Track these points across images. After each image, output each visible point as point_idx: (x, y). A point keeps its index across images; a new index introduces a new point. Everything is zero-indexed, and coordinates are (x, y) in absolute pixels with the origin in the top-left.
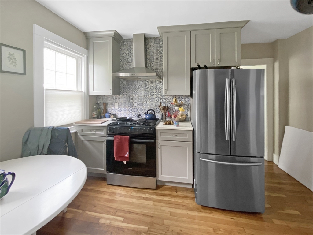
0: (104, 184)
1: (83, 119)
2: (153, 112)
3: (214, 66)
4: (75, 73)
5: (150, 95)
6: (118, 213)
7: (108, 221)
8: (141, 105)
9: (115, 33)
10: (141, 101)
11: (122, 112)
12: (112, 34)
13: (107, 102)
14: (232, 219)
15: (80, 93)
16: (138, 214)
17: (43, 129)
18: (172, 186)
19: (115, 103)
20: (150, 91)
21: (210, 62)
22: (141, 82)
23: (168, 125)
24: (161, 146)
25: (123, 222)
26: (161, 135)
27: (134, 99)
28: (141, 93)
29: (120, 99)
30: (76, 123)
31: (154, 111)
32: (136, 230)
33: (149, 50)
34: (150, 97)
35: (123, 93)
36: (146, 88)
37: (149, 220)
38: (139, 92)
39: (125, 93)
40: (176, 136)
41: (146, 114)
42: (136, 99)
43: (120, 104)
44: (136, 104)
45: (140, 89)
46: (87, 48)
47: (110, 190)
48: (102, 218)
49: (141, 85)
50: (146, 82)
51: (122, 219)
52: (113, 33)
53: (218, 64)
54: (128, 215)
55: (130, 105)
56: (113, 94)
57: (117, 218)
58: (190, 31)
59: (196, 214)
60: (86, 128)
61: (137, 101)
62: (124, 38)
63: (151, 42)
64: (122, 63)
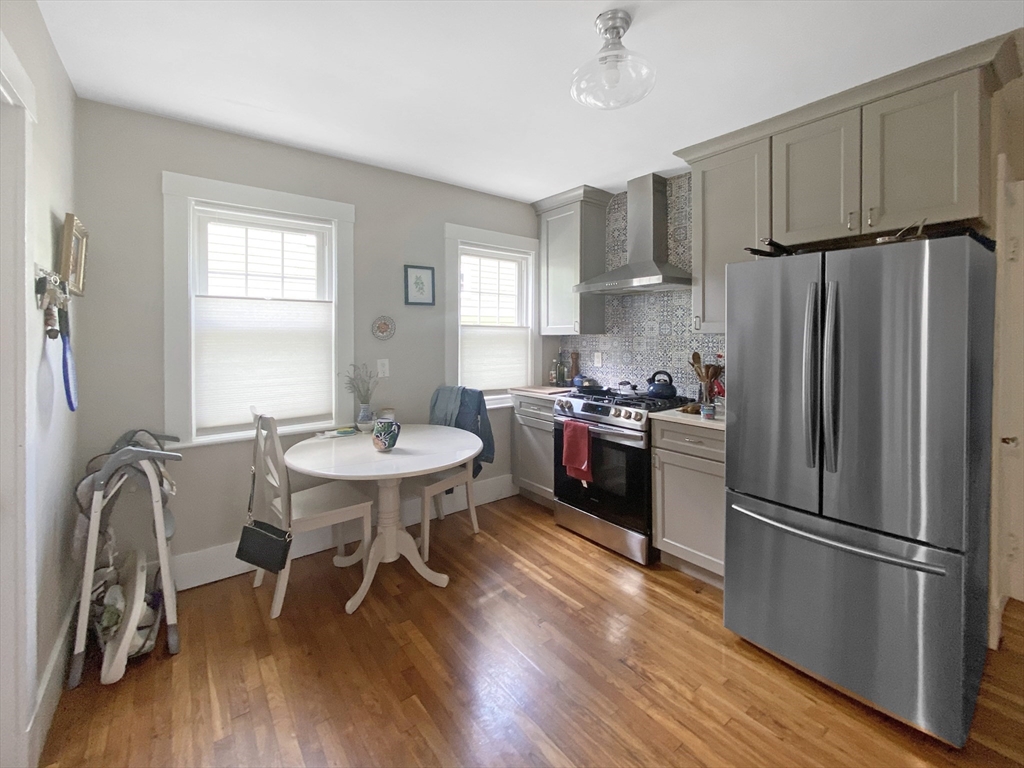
0: (552, 522)
1: (529, 384)
2: (666, 378)
3: (856, 233)
4: (514, 290)
5: (674, 334)
6: (547, 568)
7: (527, 570)
8: (652, 359)
9: (585, 192)
10: (652, 350)
11: (610, 376)
12: (580, 195)
13: (580, 350)
14: (811, 700)
15: (522, 331)
16: (578, 582)
17: (451, 389)
18: (696, 579)
19: (596, 354)
20: (674, 323)
21: (842, 221)
22: (652, 299)
23: (692, 413)
24: (663, 464)
25: (548, 580)
26: (663, 436)
27: (635, 343)
28: (652, 329)
29: (605, 344)
30: (512, 389)
31: (669, 376)
32: (562, 599)
33: (674, 211)
34: (674, 339)
35: (610, 330)
36: (665, 314)
37: (594, 599)
38: (646, 324)
39: (616, 330)
40: (700, 443)
41: (651, 381)
42: (639, 344)
43: (605, 356)
44: (639, 358)
45: (650, 319)
46: (538, 237)
47: (555, 534)
48: (520, 561)
49: (652, 307)
50: (666, 298)
51: (549, 577)
52: (582, 191)
53: (870, 225)
54: (560, 577)
55: (627, 357)
56: (581, 333)
57: (541, 572)
58: (771, 137)
59: (724, 650)
60: (530, 401)
61: (643, 348)
62: (616, 193)
63: (680, 187)
64: (611, 256)
